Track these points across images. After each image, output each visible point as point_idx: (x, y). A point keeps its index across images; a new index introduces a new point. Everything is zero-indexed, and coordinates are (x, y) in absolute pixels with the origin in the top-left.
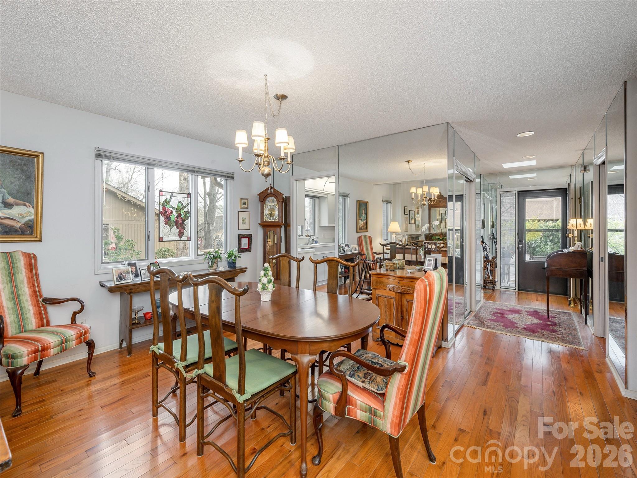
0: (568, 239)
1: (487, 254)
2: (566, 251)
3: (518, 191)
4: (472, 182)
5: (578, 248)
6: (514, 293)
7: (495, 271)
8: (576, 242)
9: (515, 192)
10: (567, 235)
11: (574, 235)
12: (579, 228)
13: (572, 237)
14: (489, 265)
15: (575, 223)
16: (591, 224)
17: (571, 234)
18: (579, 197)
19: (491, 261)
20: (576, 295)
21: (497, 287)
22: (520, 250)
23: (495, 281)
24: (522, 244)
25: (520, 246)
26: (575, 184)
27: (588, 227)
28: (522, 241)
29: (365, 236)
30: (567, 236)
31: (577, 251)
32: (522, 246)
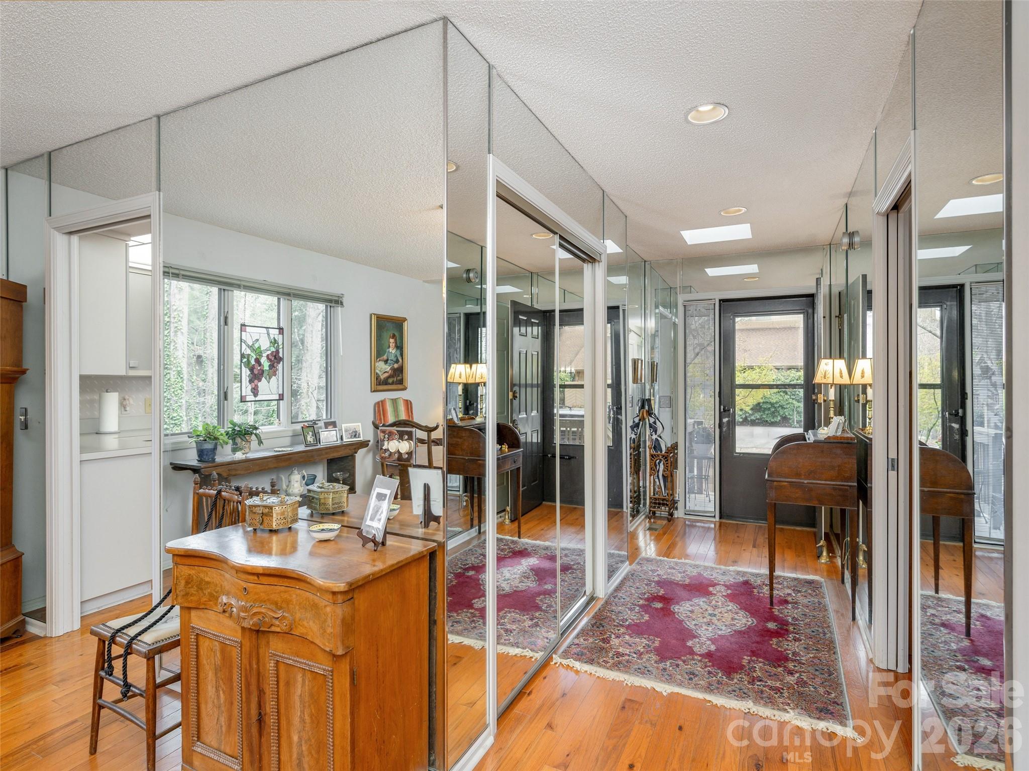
0: (816, 405)
1: (657, 440)
2: (810, 437)
3: (720, 300)
4: (597, 264)
5: (836, 432)
6: (713, 526)
7: (674, 478)
8: (832, 414)
9: (712, 302)
10: (814, 397)
11: (828, 398)
12: (838, 381)
13: (825, 401)
14: (661, 465)
15: (829, 368)
16: (863, 373)
17: (822, 395)
18: (837, 314)
19: (666, 457)
20: (831, 526)
21: (679, 514)
22: (724, 429)
23: (673, 500)
24: (729, 417)
25: (725, 420)
26: (830, 285)
27: (857, 379)
28: (729, 410)
29: (394, 401)
30: (814, 400)
31: (835, 437)
32: (728, 422)
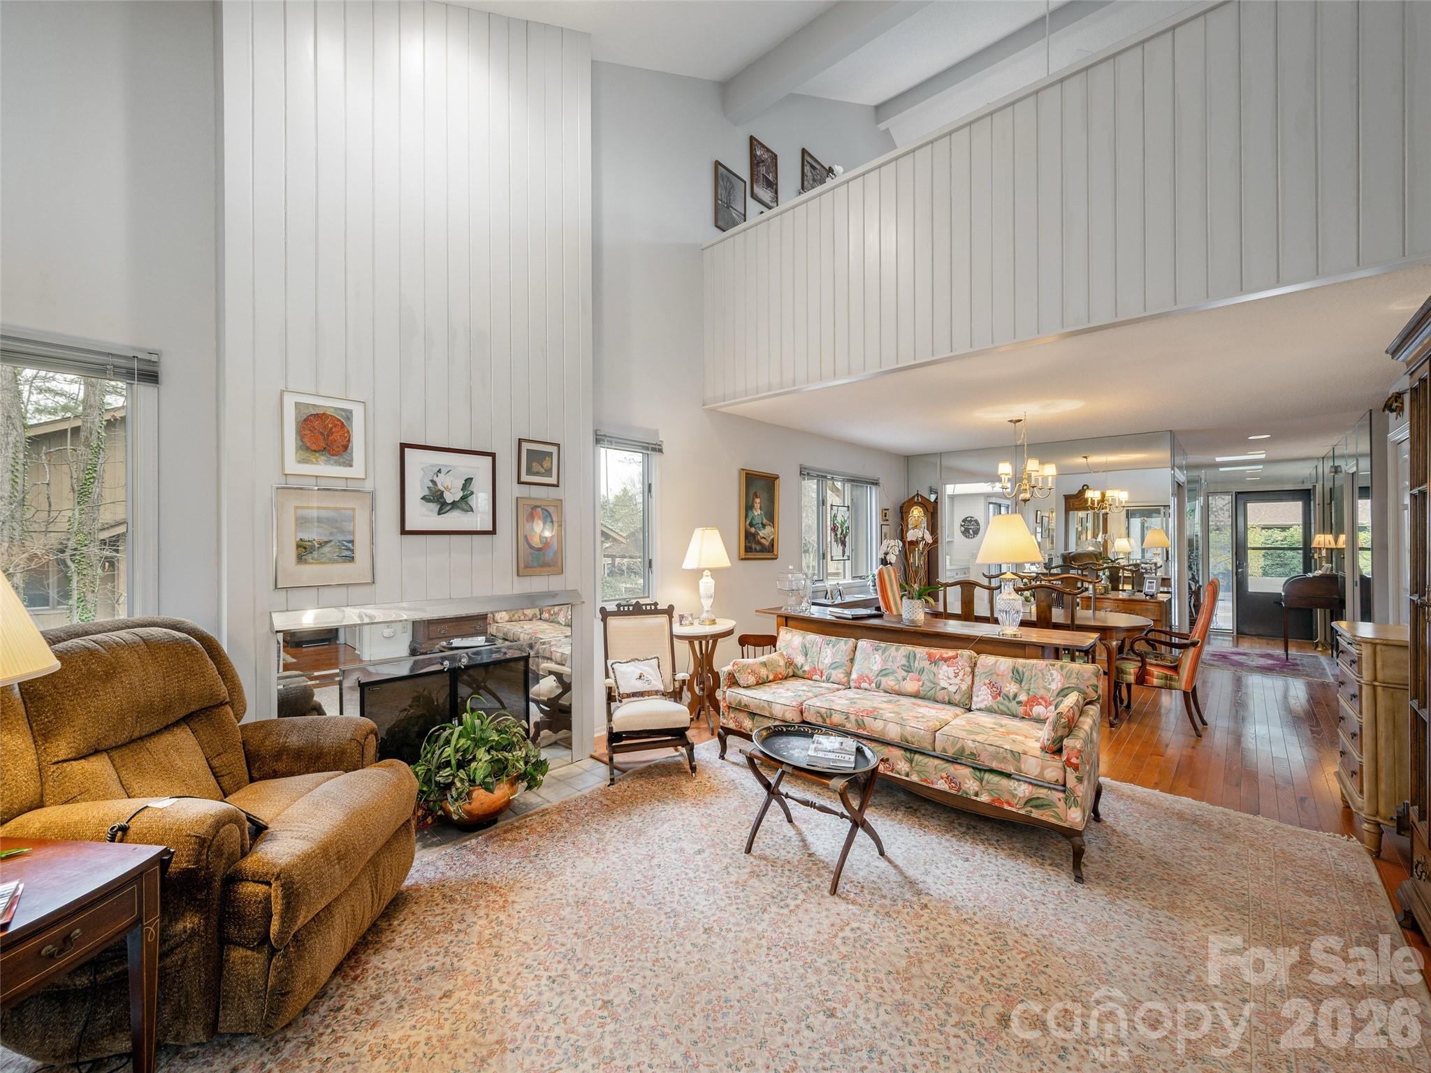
0: (1313, 559)
2: (1310, 575)
3: (1236, 492)
5: (1327, 572)
6: (1231, 637)
8: (1324, 564)
9: (1231, 494)
10: (1311, 554)
11: (1321, 555)
12: (1328, 546)
13: (1319, 557)
15: (1322, 539)
17: (1317, 554)
18: (1329, 502)
22: (1239, 576)
24: (1243, 568)
25: (1240, 571)
26: (1323, 486)
27: (1340, 545)
28: (1243, 564)
30: (1311, 557)
31: (1326, 575)
